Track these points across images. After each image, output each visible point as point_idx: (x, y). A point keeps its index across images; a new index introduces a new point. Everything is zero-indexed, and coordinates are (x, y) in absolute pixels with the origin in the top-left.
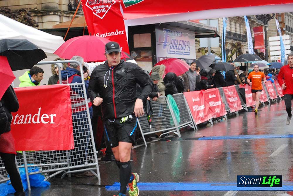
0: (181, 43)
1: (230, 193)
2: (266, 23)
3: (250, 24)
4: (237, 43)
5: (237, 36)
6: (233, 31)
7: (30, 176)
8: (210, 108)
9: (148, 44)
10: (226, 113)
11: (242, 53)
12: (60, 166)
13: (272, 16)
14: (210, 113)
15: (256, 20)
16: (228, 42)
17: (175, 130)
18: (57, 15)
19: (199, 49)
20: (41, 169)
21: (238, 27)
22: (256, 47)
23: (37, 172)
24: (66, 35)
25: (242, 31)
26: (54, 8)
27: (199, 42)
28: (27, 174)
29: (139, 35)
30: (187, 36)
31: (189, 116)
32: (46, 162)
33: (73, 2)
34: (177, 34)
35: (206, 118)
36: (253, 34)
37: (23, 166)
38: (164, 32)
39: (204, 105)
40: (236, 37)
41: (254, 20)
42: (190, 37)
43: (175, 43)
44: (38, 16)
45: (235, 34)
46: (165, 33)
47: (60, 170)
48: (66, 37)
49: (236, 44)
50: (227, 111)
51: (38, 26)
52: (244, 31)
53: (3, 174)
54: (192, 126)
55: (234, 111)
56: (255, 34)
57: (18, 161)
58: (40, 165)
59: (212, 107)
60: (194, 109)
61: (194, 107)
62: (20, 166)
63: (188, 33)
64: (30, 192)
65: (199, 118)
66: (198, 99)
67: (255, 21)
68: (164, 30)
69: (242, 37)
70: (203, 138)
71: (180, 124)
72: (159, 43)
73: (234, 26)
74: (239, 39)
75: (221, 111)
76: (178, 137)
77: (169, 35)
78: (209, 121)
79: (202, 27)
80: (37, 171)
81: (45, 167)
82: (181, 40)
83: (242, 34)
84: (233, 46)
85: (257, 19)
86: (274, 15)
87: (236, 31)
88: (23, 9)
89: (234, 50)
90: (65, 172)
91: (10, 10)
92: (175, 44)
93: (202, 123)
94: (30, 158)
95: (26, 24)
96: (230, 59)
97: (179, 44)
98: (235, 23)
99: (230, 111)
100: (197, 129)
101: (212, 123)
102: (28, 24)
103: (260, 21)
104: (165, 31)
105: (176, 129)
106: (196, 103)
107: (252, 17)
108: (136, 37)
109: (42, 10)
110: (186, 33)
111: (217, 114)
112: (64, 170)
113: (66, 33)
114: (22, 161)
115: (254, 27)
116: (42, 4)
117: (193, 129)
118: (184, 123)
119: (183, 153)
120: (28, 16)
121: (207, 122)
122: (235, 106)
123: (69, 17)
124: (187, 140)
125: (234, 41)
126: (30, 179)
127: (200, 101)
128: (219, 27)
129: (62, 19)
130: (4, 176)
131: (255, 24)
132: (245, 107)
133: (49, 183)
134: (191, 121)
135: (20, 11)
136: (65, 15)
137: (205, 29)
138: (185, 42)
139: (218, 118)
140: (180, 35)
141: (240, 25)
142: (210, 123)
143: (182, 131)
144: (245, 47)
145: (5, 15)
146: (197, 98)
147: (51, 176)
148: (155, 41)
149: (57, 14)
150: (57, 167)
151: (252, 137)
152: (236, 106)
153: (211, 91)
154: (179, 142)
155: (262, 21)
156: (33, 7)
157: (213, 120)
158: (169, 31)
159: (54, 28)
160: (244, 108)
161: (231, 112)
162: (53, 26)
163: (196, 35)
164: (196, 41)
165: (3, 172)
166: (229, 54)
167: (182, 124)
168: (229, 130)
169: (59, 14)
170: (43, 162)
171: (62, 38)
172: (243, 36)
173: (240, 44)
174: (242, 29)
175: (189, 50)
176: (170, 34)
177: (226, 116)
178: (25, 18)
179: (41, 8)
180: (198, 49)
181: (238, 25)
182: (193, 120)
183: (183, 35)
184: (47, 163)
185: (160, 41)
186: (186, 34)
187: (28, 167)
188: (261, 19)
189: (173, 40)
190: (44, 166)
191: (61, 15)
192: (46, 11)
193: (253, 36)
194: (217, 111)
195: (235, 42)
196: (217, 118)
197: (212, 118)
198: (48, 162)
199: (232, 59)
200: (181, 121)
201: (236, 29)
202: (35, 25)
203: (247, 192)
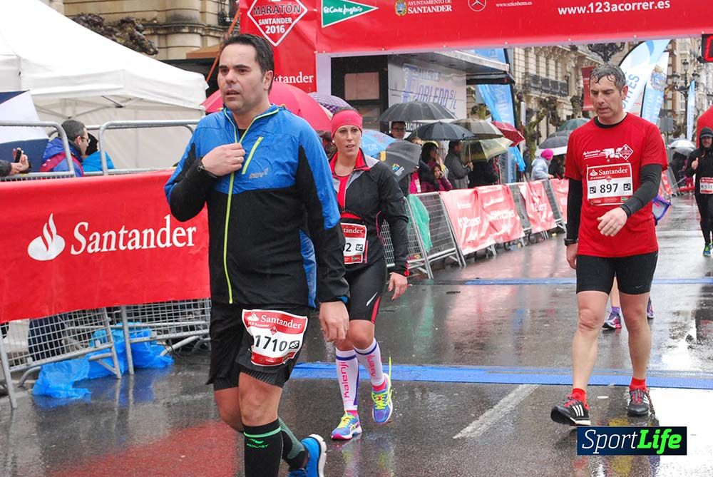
0: (438, 94)
1: (525, 389)
2: (606, 59)
3: (576, 62)
4: (549, 98)
5: (550, 85)
6: (543, 75)
7: (132, 345)
8: (492, 224)
9: (373, 94)
10: (523, 235)
11: (559, 118)
12: (192, 328)
13: (619, 46)
14: (491, 233)
15: (588, 53)
16: (532, 96)
17: (423, 264)
18: (197, 33)
19: (475, 107)
20: (156, 333)
21: (552, 67)
22: (585, 107)
23: (146, 339)
24: (211, 72)
25: (559, 75)
26: (191, 20)
27: (473, 92)
28: (127, 341)
29: (355, 75)
30: (450, 81)
31: (450, 239)
32: (165, 319)
33: (227, 10)
34: (430, 77)
35: (484, 243)
36: (582, 82)
37: (119, 325)
38: (404, 70)
39: (479, 218)
40: (548, 86)
41: (585, 54)
42: (456, 83)
43: (427, 93)
44: (159, 35)
45: (546, 82)
46: (407, 73)
47: (192, 336)
48: (211, 77)
49: (547, 99)
50: (525, 229)
51: (156, 52)
52: (565, 74)
53: (80, 340)
54: (456, 257)
55: (539, 229)
56: (584, 82)
57: (109, 315)
58: (153, 324)
59: (496, 221)
60: (460, 225)
61: (459, 221)
62: (113, 326)
63: (452, 75)
64: (132, 378)
65: (469, 242)
66: (468, 205)
67: (584, 56)
68: (407, 66)
69: (559, 87)
70: (477, 282)
71: (431, 252)
72: (394, 92)
73: (544, 65)
74: (553, 90)
75: (513, 231)
76: (428, 278)
77: (414, 76)
78: (489, 248)
79: (482, 64)
80: (146, 335)
81: (162, 328)
82: (438, 86)
83: (559, 80)
84: (541, 102)
85: (590, 51)
86: (624, 43)
87: (547, 75)
88: (128, 19)
89: (543, 111)
90: (201, 338)
91: (103, 20)
92: (427, 95)
93: (476, 252)
94: (132, 311)
95: (133, 49)
96: (535, 129)
97: (433, 95)
98: (547, 59)
99: (531, 230)
100: (465, 263)
101: (494, 253)
102: (138, 48)
103: (595, 55)
104: (408, 69)
105: (423, 262)
106: (463, 213)
107: (579, 48)
108: (350, 79)
109: (169, 22)
110: (450, 74)
111: (506, 235)
112: (198, 335)
113: (211, 67)
114: (118, 315)
115: (584, 67)
116: (167, 10)
117: (458, 263)
118: (439, 251)
119: (435, 309)
120: (138, 33)
121: (484, 251)
122: (541, 220)
123: (219, 38)
124: (444, 284)
125: (543, 93)
126: (133, 352)
127: (473, 208)
128: (514, 65)
129: (205, 42)
130: (82, 346)
131: (586, 61)
132: (561, 224)
133: (170, 360)
134: (453, 247)
135: (123, 21)
136: (212, 34)
137: (486, 67)
138: (447, 91)
139: (507, 244)
140: (437, 78)
141: (556, 62)
142: (492, 252)
143: (435, 267)
144: (565, 106)
145: (92, 30)
146: (466, 203)
147: (175, 346)
148: (387, 88)
149: (195, 31)
150: (185, 329)
151: (571, 282)
152: (544, 221)
153: (494, 190)
154: (428, 288)
155: (599, 55)
156: (149, 16)
157: (497, 246)
158: (416, 69)
159: (190, 58)
160: (559, 226)
161: (533, 232)
162: (187, 54)
163: (469, 78)
164: (469, 91)
165: (80, 336)
166: (534, 119)
167: (436, 252)
168: (528, 267)
169: (200, 31)
170: (159, 319)
171: (202, 77)
172: (561, 84)
173: (556, 99)
174: (559, 70)
175: (454, 108)
176: (417, 74)
177: (522, 240)
178: (132, 37)
179: (165, 19)
180: (473, 109)
181: (552, 62)
182: (457, 247)
183: (443, 77)
184: (167, 320)
185: (396, 87)
186: (448, 76)
187: (131, 329)
188: (598, 50)
189: (422, 86)
190: (160, 327)
191: (204, 34)
192: (174, 25)
193: (582, 86)
194: (505, 229)
195: (545, 96)
196: (505, 243)
197: (494, 242)
198: (169, 318)
199: (538, 127)
200: (434, 247)
201: (547, 69)
202: (152, 50)
203: (558, 386)
